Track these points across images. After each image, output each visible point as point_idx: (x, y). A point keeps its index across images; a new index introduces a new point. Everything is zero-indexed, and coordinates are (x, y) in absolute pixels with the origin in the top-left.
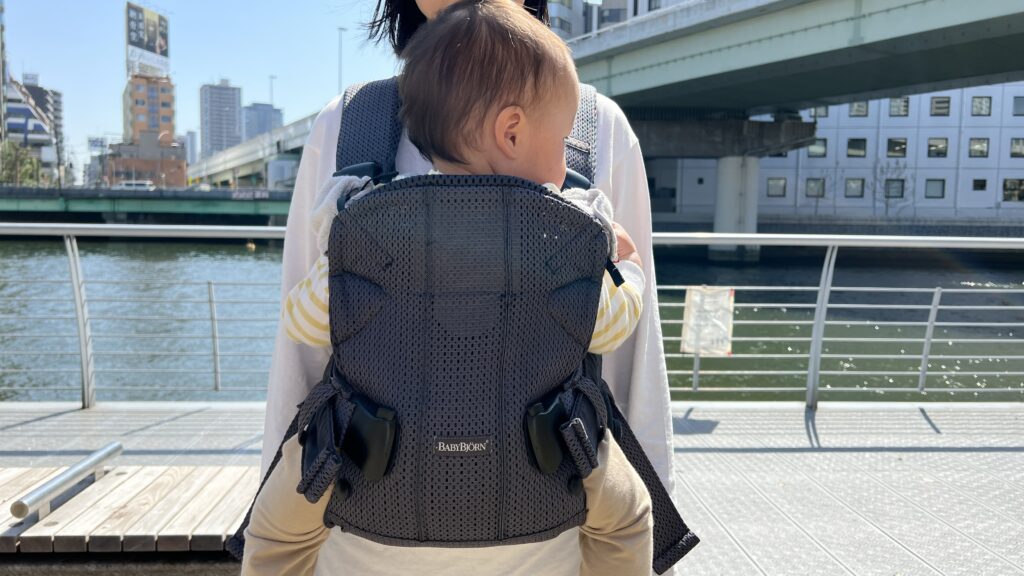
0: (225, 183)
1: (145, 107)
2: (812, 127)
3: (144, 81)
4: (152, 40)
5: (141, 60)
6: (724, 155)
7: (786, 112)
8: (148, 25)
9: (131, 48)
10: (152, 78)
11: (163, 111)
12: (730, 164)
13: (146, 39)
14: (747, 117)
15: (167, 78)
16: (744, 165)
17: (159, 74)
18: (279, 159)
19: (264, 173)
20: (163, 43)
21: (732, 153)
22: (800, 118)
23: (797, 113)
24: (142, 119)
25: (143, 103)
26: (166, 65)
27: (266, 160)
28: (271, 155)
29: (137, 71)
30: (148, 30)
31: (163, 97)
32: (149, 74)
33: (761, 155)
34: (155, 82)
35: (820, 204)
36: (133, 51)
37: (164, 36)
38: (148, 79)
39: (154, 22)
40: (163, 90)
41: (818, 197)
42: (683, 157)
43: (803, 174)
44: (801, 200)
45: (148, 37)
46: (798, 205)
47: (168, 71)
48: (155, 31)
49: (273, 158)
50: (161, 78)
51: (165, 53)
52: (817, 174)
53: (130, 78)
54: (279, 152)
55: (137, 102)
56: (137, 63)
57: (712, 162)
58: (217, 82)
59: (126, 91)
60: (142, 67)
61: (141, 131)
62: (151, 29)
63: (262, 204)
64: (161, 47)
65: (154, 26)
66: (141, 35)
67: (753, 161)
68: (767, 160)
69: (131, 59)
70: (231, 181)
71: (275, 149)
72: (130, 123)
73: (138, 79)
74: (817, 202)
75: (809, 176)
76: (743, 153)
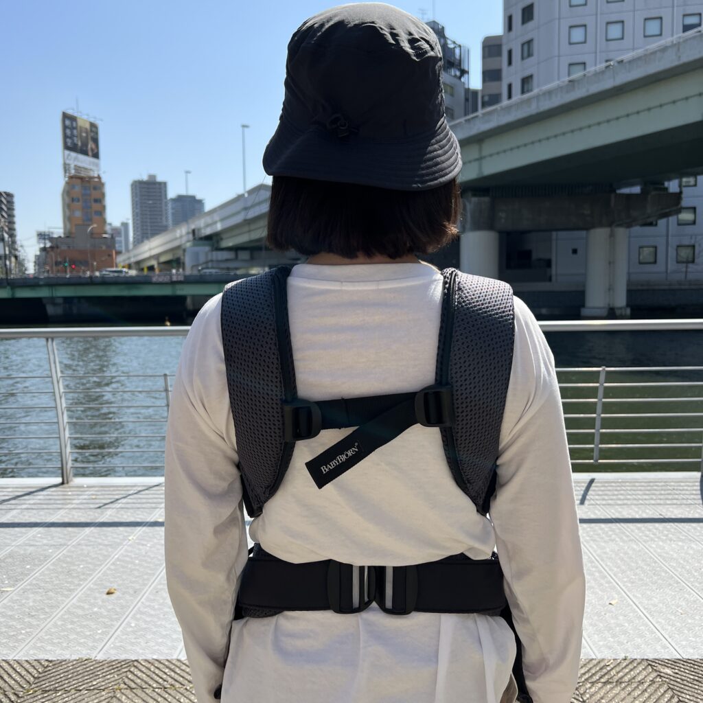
0: (151, 268)
1: (80, 204)
2: (678, 196)
3: (79, 181)
4: (85, 144)
5: (76, 163)
6: (593, 226)
7: (654, 184)
8: (81, 132)
9: (67, 152)
10: (85, 178)
11: (96, 206)
12: (599, 235)
13: (79, 144)
14: (615, 191)
15: (99, 177)
16: (612, 235)
17: (92, 174)
18: (194, 245)
19: (182, 257)
20: (94, 146)
21: (601, 225)
22: (666, 189)
23: (663, 184)
24: (78, 214)
25: (78, 200)
26: (97, 165)
27: (183, 247)
28: (188, 241)
29: (73, 172)
30: (81, 136)
31: (95, 194)
32: (83, 174)
33: (629, 226)
34: (89, 182)
35: (689, 270)
36: (69, 155)
37: (96, 141)
38: (82, 179)
39: (86, 129)
40: (95, 188)
41: (687, 262)
42: (557, 230)
43: (673, 242)
44: (672, 266)
45: (81, 142)
46: (669, 271)
47: (98, 170)
48: (87, 137)
49: (188, 245)
50: (94, 177)
51: (96, 155)
52: (686, 242)
53: (67, 179)
54: (194, 239)
55: (73, 200)
56: (72, 166)
57: (584, 233)
58: (145, 178)
59: (64, 191)
60: (77, 168)
61: (76, 225)
62: (84, 135)
63: (178, 287)
64: (92, 150)
65: (87, 133)
66: (75, 141)
67: (621, 232)
68: (637, 230)
69: (67, 162)
70: (156, 266)
71: (191, 236)
72: (68, 218)
73: (74, 179)
74: (687, 267)
75: (678, 244)
76: (610, 224)
